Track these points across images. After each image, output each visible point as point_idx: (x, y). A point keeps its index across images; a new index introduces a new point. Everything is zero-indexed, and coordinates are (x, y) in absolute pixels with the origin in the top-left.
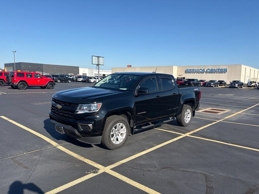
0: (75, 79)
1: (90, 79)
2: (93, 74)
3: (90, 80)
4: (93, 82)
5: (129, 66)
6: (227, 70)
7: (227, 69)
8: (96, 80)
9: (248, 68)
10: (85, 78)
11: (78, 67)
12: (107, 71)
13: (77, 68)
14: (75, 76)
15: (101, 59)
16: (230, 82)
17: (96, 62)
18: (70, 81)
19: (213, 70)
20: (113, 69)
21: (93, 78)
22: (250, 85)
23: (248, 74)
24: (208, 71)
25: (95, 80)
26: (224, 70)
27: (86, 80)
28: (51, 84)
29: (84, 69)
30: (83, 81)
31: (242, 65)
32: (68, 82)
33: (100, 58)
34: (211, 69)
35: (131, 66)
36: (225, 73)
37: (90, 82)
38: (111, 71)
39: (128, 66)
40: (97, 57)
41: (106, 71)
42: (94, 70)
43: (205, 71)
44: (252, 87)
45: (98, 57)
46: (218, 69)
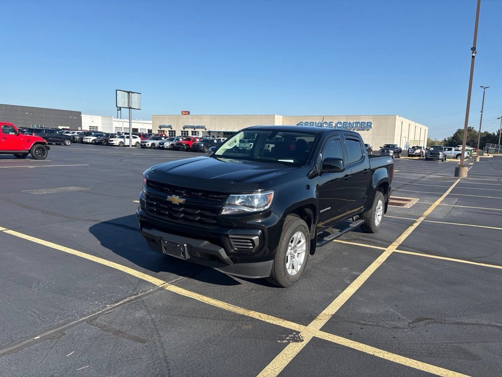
0: (78, 138)
1: (111, 138)
2: (112, 128)
3: (112, 141)
4: (117, 144)
5: (186, 112)
6: (372, 125)
7: (371, 123)
8: (124, 141)
9: (406, 122)
10: (99, 135)
11: (80, 113)
12: (142, 121)
13: (78, 115)
14: (77, 132)
15: (134, 97)
16: (381, 147)
17: (124, 102)
18: (68, 143)
19: (348, 125)
20: (154, 118)
21: (117, 135)
22: (413, 153)
23: (405, 134)
24: (338, 125)
25: (122, 140)
26: (366, 125)
27: (102, 140)
28: (39, 148)
29: (92, 116)
30: (95, 143)
31: (397, 117)
32: (65, 145)
33: (133, 94)
34: (344, 122)
35: (189, 112)
36: (368, 130)
37: (112, 145)
38: (151, 122)
39: (183, 113)
40: (126, 93)
41: (139, 121)
42: (113, 119)
43: (334, 125)
44: (415, 156)
45: (129, 93)
46: (357, 123)
